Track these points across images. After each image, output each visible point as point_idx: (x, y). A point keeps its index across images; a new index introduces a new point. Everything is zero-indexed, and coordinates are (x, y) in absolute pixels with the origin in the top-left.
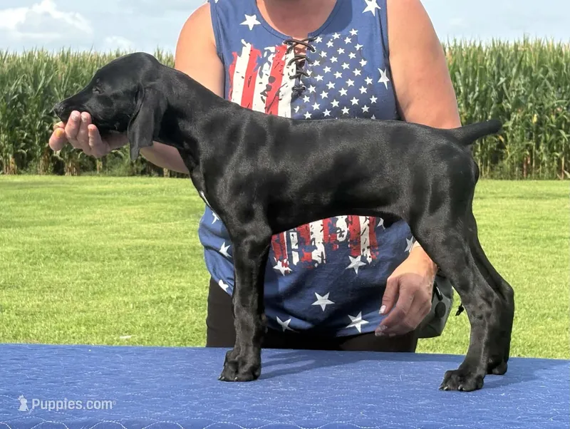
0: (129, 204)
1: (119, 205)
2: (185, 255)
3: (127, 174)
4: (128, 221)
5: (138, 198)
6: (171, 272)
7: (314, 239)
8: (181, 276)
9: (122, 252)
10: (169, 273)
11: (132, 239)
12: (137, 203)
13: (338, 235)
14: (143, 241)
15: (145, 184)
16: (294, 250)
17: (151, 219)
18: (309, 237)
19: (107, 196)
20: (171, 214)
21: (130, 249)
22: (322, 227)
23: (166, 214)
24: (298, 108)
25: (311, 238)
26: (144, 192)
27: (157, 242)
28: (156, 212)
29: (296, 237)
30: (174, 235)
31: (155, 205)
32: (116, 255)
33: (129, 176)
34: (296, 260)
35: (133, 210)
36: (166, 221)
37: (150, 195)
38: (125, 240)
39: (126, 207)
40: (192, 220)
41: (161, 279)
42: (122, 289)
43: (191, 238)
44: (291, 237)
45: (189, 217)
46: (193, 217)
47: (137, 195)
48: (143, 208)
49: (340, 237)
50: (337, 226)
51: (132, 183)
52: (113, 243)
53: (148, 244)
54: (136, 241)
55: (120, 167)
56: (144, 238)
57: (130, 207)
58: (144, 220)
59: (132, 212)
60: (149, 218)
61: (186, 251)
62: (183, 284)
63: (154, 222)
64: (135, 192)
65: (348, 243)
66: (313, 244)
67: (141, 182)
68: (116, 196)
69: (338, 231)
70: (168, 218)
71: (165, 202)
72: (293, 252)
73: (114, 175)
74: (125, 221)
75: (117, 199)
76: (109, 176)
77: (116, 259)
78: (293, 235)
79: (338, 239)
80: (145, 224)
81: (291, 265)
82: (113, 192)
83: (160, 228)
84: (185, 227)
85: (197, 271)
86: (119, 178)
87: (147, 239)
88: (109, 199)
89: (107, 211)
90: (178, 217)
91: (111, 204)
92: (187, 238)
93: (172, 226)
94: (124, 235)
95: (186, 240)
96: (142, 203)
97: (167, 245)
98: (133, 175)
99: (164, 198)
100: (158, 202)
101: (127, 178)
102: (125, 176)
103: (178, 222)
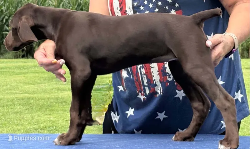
0: (16, 74)
1: (11, 75)
2: (52, 102)
3: (14, 57)
4: (16, 84)
5: (21, 71)
6: (44, 112)
7: (155, 80)
8: (50, 115)
9: (14, 101)
10: (43, 112)
11: (20, 94)
12: (20, 73)
13: (168, 77)
14: (26, 95)
15: (25, 62)
16: (146, 86)
17: (30, 82)
18: (152, 79)
19: (3, 70)
20: (42, 79)
21: (19, 100)
22: (158, 72)
23: (39, 79)
24: (136, 3)
25: (153, 79)
26: (24, 68)
27: (35, 95)
28: (33, 78)
29: (146, 78)
30: (45, 91)
31: (32, 75)
32: (10, 103)
33: (15, 58)
34: (148, 92)
35: (18, 78)
36: (39, 83)
37: (28, 69)
38: (15, 94)
39: (14, 76)
40: (55, 83)
41: (39, 116)
42: (16, 122)
43: (55, 93)
44: (143, 78)
45: (53, 81)
46: (55, 81)
47: (21, 69)
48: (25, 76)
49: (169, 78)
50: (167, 72)
51: (17, 62)
52: (9, 96)
53: (29, 97)
54: (22, 95)
55: (9, 53)
56: (26, 93)
57: (17, 76)
58: (26, 83)
59: (18, 79)
60: (29, 82)
61: (52, 100)
62: (52, 119)
63: (32, 84)
64: (19, 68)
65: (175, 82)
66: (155, 83)
67: (22, 62)
68: (8, 70)
69: (168, 75)
70: (40, 82)
71: (37, 73)
72: (145, 87)
73: (6, 58)
74: (14, 84)
75: (9, 72)
76: (3, 58)
77: (11, 105)
78: (144, 77)
79: (168, 79)
80: (27, 85)
81: (146, 95)
82: (6, 68)
83: (36, 87)
84: (51, 87)
85: (60, 112)
86: (9, 60)
87: (29, 94)
88: (4, 71)
89: (3, 78)
90: (46, 81)
91: (6, 74)
92: (52, 93)
93: (43, 86)
94: (15, 92)
95: (52, 94)
96: (24, 73)
97: (41, 97)
98: (17, 58)
99: (36, 70)
100: (34, 73)
101: (14, 60)
102: (12, 58)
103: (46, 84)
